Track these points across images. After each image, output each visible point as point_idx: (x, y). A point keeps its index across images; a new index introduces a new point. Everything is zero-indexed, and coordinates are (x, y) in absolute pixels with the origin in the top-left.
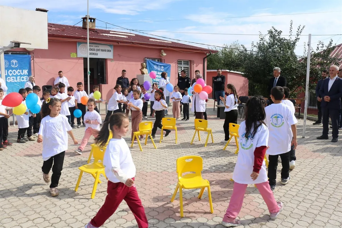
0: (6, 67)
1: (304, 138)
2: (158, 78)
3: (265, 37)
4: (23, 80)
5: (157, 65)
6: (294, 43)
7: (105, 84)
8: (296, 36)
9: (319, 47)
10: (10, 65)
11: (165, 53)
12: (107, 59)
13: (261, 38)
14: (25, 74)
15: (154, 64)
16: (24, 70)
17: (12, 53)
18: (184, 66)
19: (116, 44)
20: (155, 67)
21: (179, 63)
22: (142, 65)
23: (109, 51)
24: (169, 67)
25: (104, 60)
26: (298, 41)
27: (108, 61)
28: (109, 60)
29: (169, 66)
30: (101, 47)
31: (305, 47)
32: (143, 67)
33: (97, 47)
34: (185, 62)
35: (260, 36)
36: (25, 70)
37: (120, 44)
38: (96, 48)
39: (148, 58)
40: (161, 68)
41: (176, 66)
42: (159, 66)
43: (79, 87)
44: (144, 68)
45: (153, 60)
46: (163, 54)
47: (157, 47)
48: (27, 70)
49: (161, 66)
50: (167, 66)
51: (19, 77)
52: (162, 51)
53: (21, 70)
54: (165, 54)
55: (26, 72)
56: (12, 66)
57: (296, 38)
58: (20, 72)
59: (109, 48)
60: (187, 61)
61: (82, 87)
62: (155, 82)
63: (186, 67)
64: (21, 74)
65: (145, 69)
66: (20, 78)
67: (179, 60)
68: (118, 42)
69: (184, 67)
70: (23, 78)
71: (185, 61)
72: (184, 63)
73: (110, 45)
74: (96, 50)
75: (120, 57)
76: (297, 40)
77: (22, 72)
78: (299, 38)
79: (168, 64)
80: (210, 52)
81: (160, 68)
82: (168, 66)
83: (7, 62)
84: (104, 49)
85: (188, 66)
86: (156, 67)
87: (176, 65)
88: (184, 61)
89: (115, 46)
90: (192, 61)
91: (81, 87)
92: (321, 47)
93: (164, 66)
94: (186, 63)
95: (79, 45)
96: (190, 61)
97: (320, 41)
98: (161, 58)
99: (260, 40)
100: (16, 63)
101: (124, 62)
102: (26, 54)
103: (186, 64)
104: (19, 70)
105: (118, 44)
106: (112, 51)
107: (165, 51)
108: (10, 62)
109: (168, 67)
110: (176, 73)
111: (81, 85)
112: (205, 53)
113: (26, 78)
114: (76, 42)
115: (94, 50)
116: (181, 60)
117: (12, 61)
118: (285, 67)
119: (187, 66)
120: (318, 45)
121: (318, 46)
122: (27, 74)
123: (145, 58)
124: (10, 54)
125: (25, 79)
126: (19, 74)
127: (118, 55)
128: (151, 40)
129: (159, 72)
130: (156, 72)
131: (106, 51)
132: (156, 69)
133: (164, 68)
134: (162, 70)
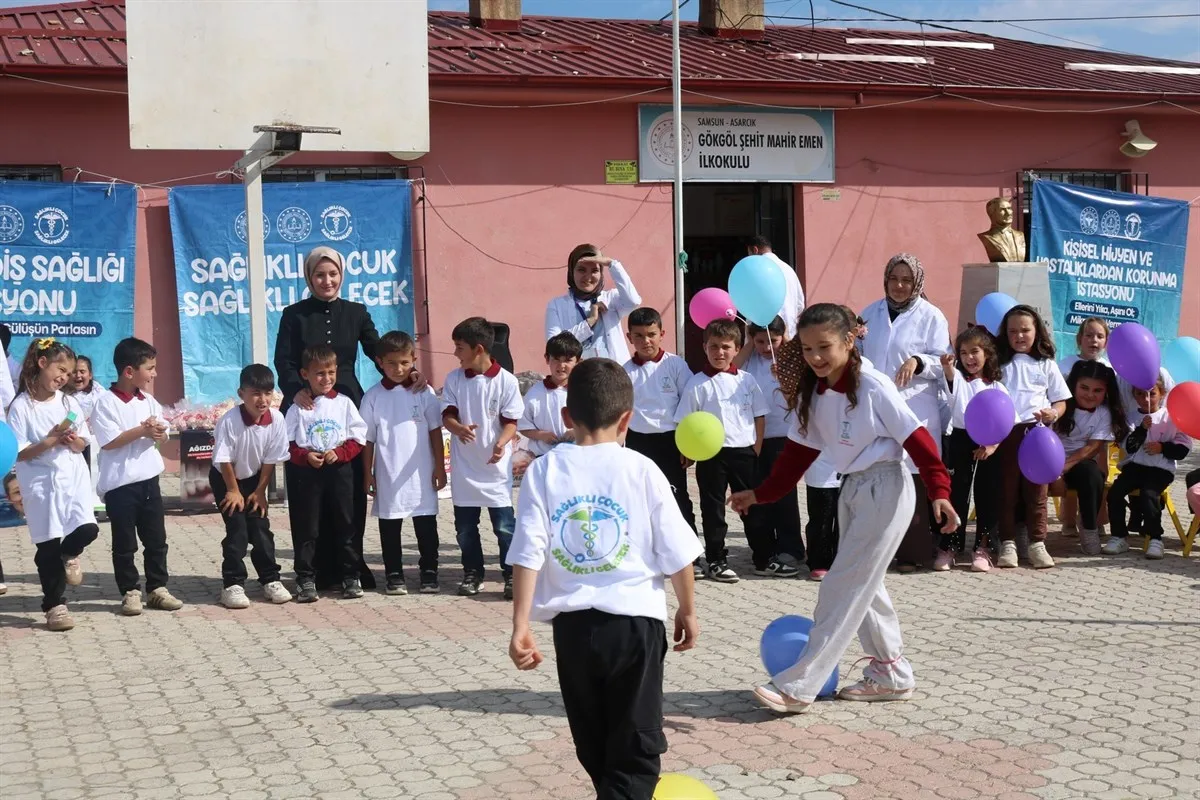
0: (302, 240)
2: (1106, 282)
4: (376, 300)
5: (1102, 209)
10: (317, 230)
11: (1150, 136)
12: (800, 185)
14: (385, 271)
15: (1080, 203)
16: (377, 253)
17: (328, 177)
19: (846, 102)
20: (1087, 220)
22: (991, 208)
23: (810, 142)
24: (1176, 219)
25: (789, 188)
27: (806, 196)
28: (810, 192)
29: (1177, 212)
30: (769, 126)
32: (996, 225)
33: (742, 123)
36: (384, 252)
37: (867, 103)
38: (738, 131)
39: (1040, 171)
40: (1123, 222)
42: (1115, 216)
43: (641, 336)
44: (1005, 225)
45: (1074, 180)
46: (1134, 142)
48: (393, 253)
49: (1124, 211)
50: (1164, 211)
51: (358, 285)
52: (1133, 126)
53: (365, 253)
54: (1147, 146)
55: (386, 260)
56: (327, 235)
58: (360, 263)
59: (812, 128)
61: (657, 337)
62: (1084, 303)
64: (363, 271)
65: (1007, 230)
66: (360, 291)
68: (854, 92)
70: (375, 289)
73: (814, 114)
74: (738, 142)
75: (874, 170)
77: (371, 261)
79: (1171, 201)
81: (1117, 226)
82: (1171, 209)
83: (306, 216)
84: (785, 134)
86: (1089, 220)
89: (845, 123)
91: (652, 335)
93: (1143, 212)
95: (648, 122)
98: (1124, 167)
100: (342, 218)
102: (391, 176)
104: (355, 254)
105: (854, 102)
106: (829, 145)
107: (1151, 123)
108: (316, 217)
109: (1168, 217)
111: (654, 328)
113: (386, 289)
114: (632, 108)
115: (729, 141)
117: (326, 211)
122: (394, 270)
123: (1024, 169)
124: (321, 178)
125: (383, 293)
126: (357, 272)
127: (864, 159)
128: (1072, 68)
129: (1109, 249)
130: (1091, 245)
131: (793, 142)
132: (1089, 229)
133: (1141, 225)
134: (1128, 237)
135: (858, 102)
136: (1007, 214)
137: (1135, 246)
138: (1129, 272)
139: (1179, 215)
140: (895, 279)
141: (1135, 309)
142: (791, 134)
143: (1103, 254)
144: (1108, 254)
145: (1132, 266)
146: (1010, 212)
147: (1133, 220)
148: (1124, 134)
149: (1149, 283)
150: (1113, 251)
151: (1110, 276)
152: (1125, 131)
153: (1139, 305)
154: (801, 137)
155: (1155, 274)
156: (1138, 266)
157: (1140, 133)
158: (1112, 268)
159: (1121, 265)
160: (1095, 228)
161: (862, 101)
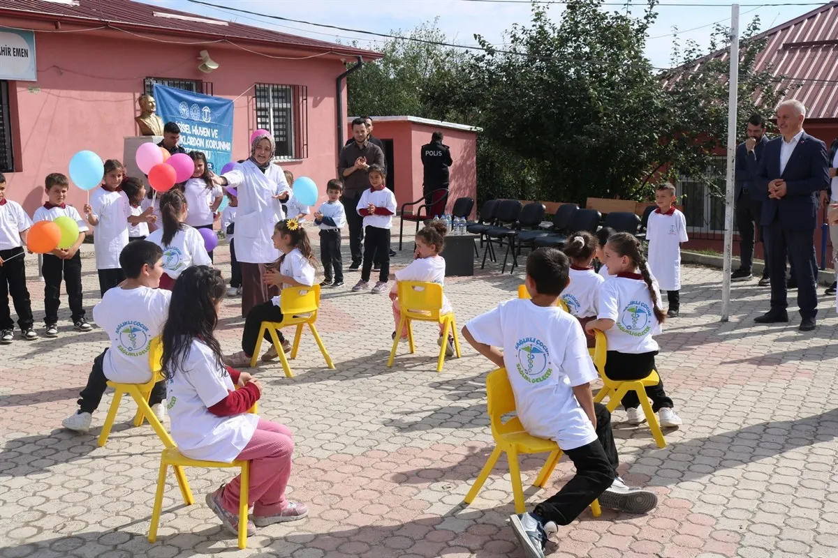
1: (727, 320)
3: (546, 10)
5: (190, 104)
6: (642, 29)
7: (12, 171)
8: (647, 7)
9: (716, 42)
11: (215, 60)
12: (14, 82)
13: (537, 11)
15: (180, 100)
18: (276, 106)
19: (46, 27)
21: (258, 94)
22: (142, 101)
23: (19, 52)
24: (227, 110)
25: (4, 85)
26: (653, 22)
27: (18, 89)
28: (20, 86)
29: (227, 106)
31: (677, 41)
32: (146, 112)
34: (278, 90)
35: (533, 5)
37: (63, 29)
39: (157, 79)
40: (201, 112)
41: (251, 103)
42: (196, 107)
44: (151, 112)
45: (174, 85)
46: (206, 64)
47: (189, 40)
49: (201, 105)
50: (221, 106)
52: (205, 54)
54: (213, 66)
57: (645, 14)
59: (20, 43)
60: (284, 87)
63: (283, 110)
65: (153, 115)
67: (260, 84)
68: (54, 21)
69: (274, 110)
71: (280, 87)
72: (276, 94)
73: (24, 34)
75: (61, 74)
76: (650, 19)
78: (657, 14)
79: (224, 100)
80: (359, 59)
81: (198, 114)
82: (225, 104)
84: (4, 46)
85: (289, 106)
86: (184, 110)
87: (248, 103)
88: (276, 87)
89: (41, 39)
90: (301, 87)
92: (723, 41)
93: (211, 106)
94: (282, 94)
96: (294, 86)
97: (718, 25)
98: (200, 79)
99: (535, 20)
101: (75, 93)
103: (282, 97)
105: (54, 27)
106: (32, 55)
107: (215, 53)
109: (224, 109)
110: (249, 130)
112: (343, 60)
116: (267, 86)
118: (627, 105)
119: (285, 106)
120: (712, 35)
121: (713, 40)
123: (147, 78)
127: (54, 66)
128: (158, 16)
129: (196, 127)
130: (187, 125)
131: (9, 52)
132: (185, 115)
133: (211, 113)
134: (204, 120)
135: (57, 27)
136: (153, 106)
137: (209, 126)
138: (207, 141)
139: (230, 106)
140: (260, 148)
141: (212, 164)
142: (7, 47)
143: (193, 131)
144: (195, 131)
145: (208, 138)
146: (154, 104)
147: (206, 111)
148: (200, 58)
149: (218, 148)
150: (198, 129)
151: (198, 144)
152: (200, 56)
153: (213, 162)
154: (14, 49)
155: (220, 143)
156: (211, 138)
157: (210, 59)
158: (198, 139)
159: (202, 137)
160: (187, 114)
161: (60, 27)
